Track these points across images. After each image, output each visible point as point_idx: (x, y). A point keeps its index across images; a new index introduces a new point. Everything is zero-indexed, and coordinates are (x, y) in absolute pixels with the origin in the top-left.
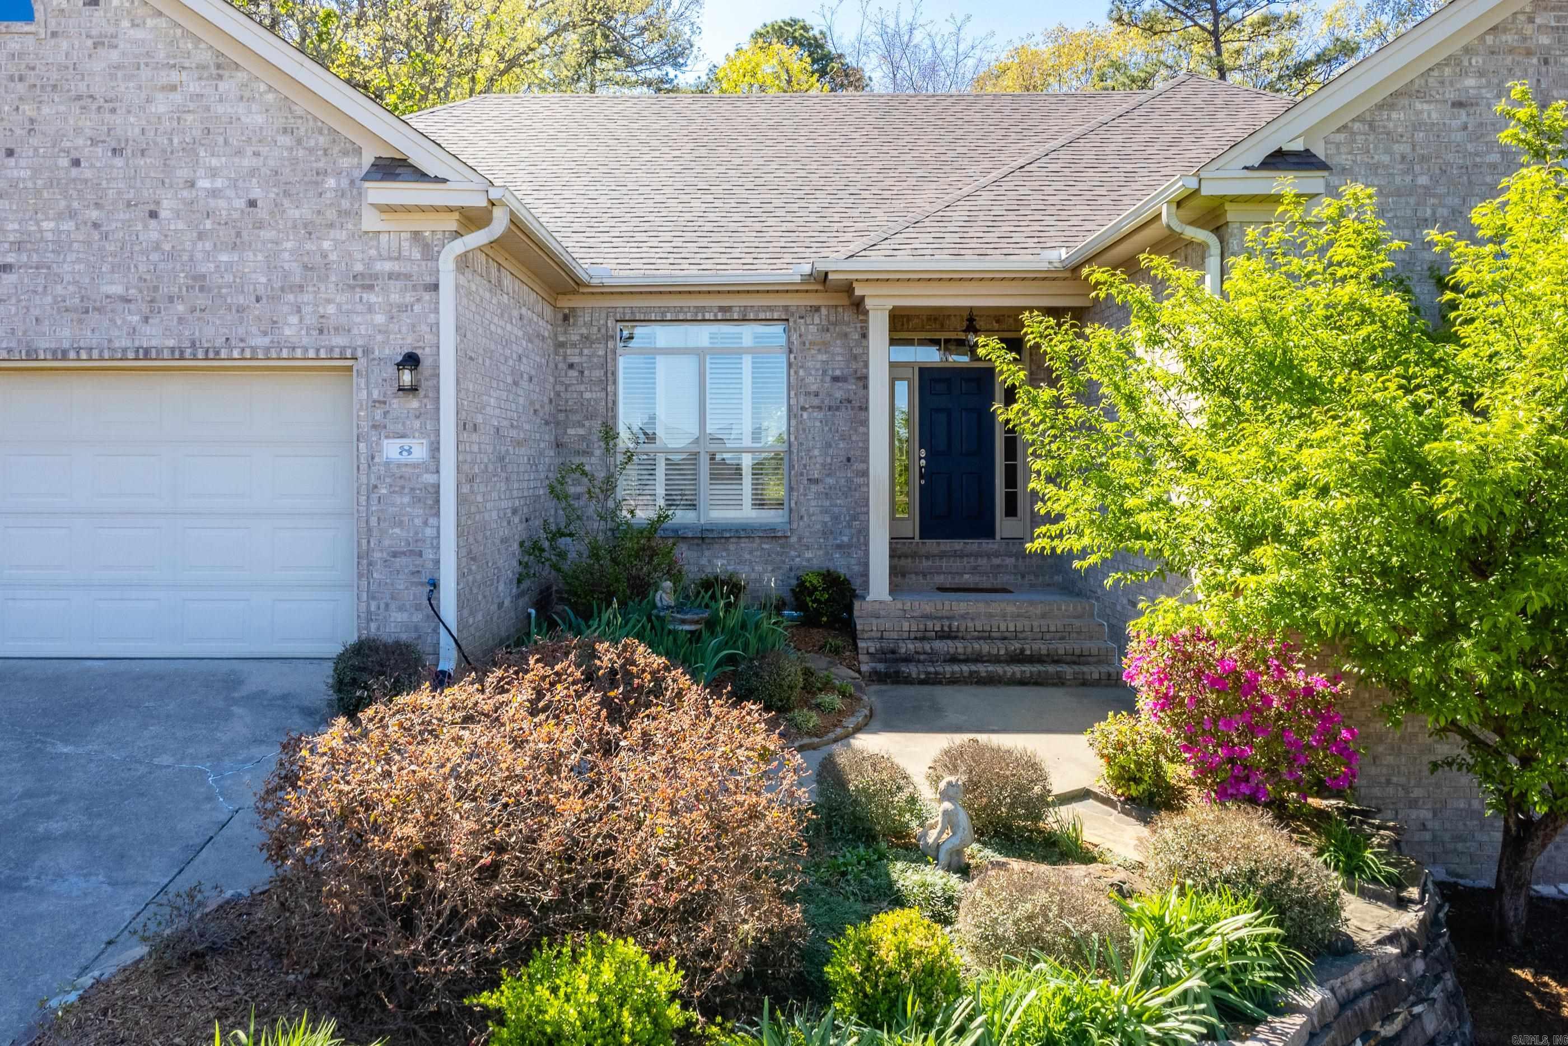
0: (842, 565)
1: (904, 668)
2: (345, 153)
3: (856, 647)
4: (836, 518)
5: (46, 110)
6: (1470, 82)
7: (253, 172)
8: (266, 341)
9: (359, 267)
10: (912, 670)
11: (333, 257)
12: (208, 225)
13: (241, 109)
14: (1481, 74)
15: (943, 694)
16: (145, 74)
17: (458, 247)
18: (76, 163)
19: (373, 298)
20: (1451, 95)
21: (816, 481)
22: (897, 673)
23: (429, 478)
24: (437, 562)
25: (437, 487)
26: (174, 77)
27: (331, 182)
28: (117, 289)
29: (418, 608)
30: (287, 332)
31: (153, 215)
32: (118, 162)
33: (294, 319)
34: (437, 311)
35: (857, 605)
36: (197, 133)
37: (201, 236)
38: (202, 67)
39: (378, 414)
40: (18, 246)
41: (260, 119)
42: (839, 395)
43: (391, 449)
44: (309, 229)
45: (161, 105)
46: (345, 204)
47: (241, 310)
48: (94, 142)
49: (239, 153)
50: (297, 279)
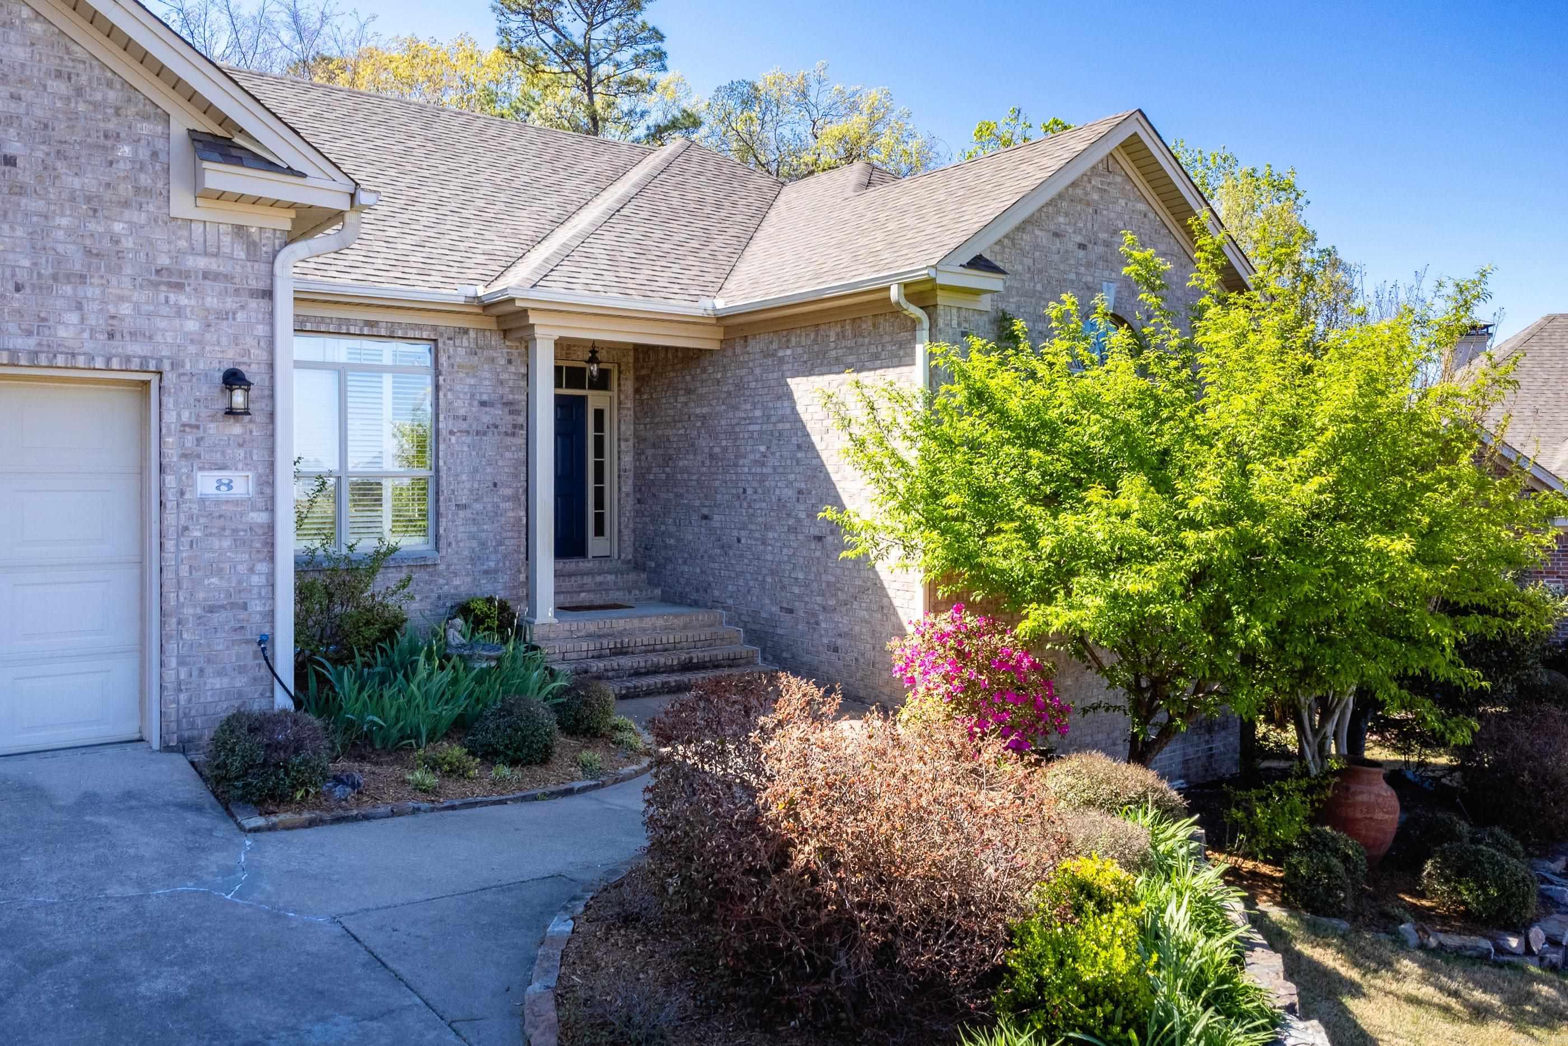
2: (146, 118)
4: (483, 544)
6: (1061, 219)
8: (31, 343)
9: (164, 261)
11: (128, 243)
14: (1067, 215)
17: (299, 251)
19: (183, 300)
20: (1052, 227)
21: (465, 507)
24: (268, 615)
25: (271, 527)
27: (125, 150)
30: (62, 333)
33: (73, 318)
34: (271, 322)
41: (21, 53)
42: (486, 419)
44: (94, 204)
46: (145, 180)
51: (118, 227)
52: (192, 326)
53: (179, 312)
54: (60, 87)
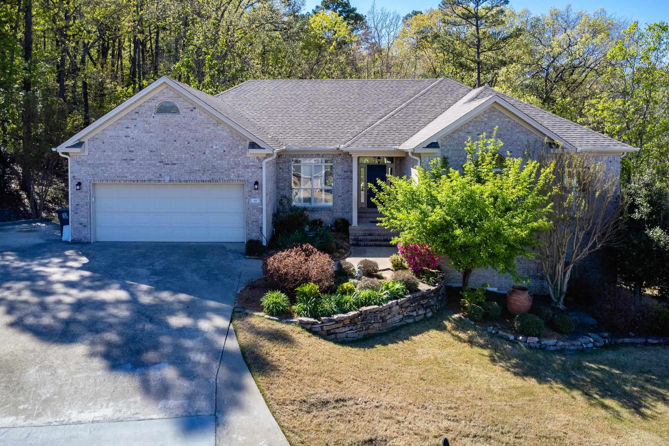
0: (346, 217)
1: (360, 243)
2: (243, 141)
3: (349, 238)
4: (345, 205)
5: (183, 132)
6: (470, 128)
7: (224, 145)
8: (227, 179)
9: (246, 164)
10: (361, 243)
11: (241, 162)
12: (216, 155)
13: (222, 132)
14: (473, 126)
15: (368, 249)
16: (203, 125)
17: (266, 160)
18: (189, 143)
19: (249, 170)
20: (466, 131)
21: (340, 196)
22: (358, 244)
23: (260, 206)
24: (262, 223)
25: (262, 209)
26: (209, 126)
27: (240, 147)
28: (197, 168)
29: (258, 232)
30: (232, 177)
31: (204, 153)
32: (197, 143)
33: (233, 174)
34: (262, 173)
35: (349, 227)
36: (213, 137)
37: (214, 158)
38: (214, 124)
39: (250, 193)
40: (177, 160)
41: (226, 134)
42: (346, 175)
43: (252, 201)
44: (236, 156)
45: (206, 131)
46: (243, 151)
47: (222, 172)
48: (192, 139)
49: (222, 141)
50: (233, 166)
51: (239, 159)
52: (250, 174)
53: (248, 172)
54: (231, 138)
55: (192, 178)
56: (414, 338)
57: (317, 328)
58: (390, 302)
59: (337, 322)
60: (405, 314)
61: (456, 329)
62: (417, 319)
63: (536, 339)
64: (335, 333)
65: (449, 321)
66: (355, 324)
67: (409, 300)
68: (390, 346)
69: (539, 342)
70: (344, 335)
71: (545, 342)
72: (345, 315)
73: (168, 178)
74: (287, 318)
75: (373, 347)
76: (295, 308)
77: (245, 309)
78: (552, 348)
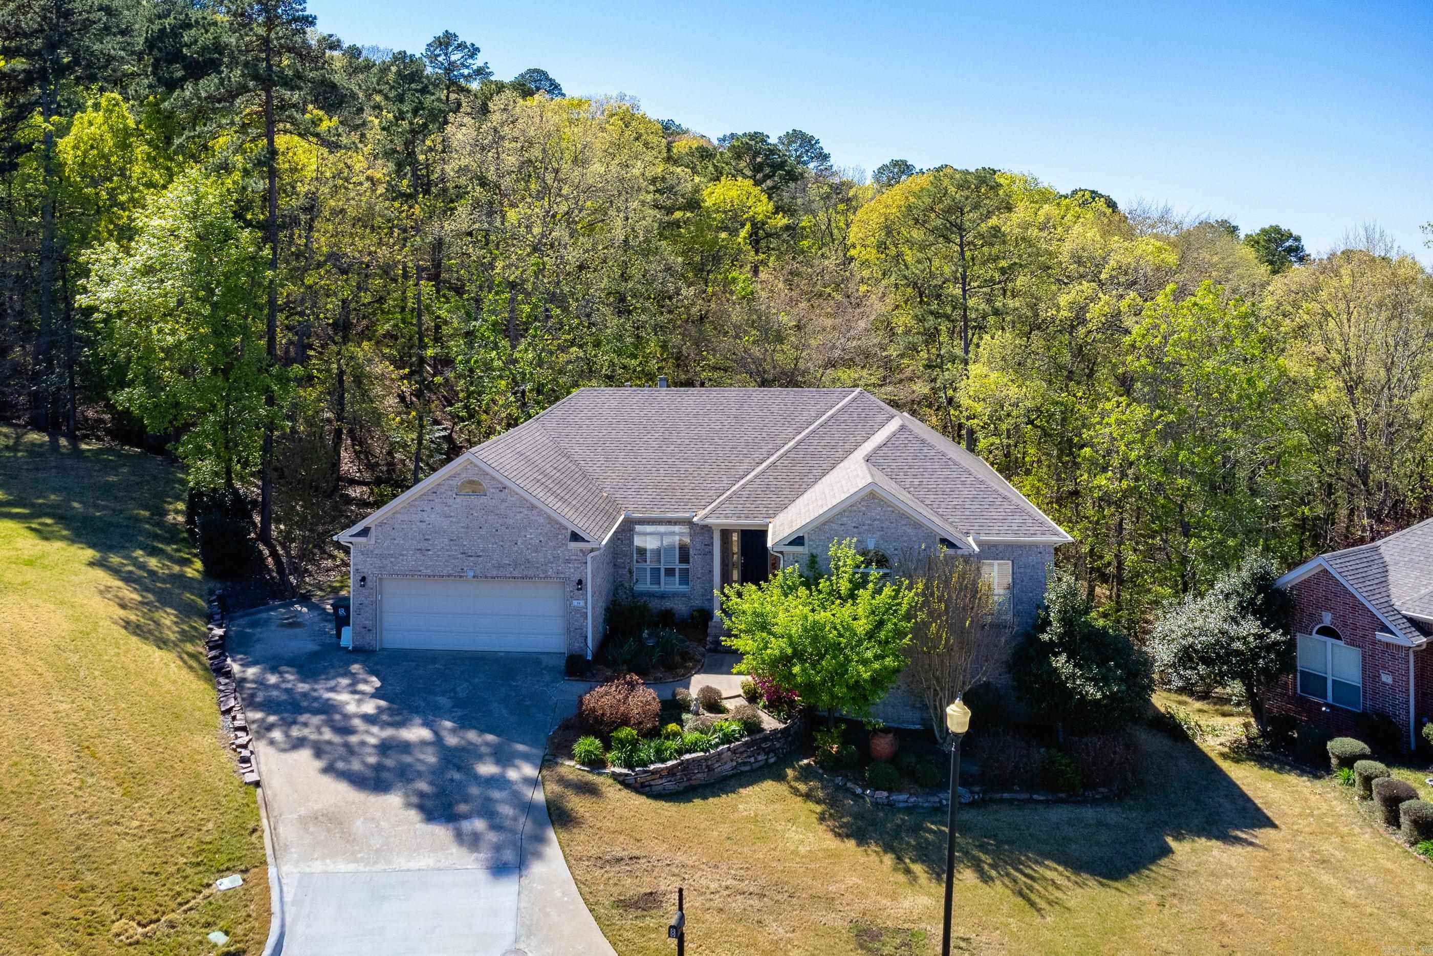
0: (706, 605)
1: (719, 648)
2: (563, 531)
3: (707, 638)
4: (706, 590)
5: (489, 517)
7: (540, 534)
8: (544, 576)
9: (567, 558)
10: (721, 648)
12: (530, 546)
13: (537, 519)
16: (514, 509)
17: (592, 554)
18: (497, 531)
21: (700, 578)
22: (717, 649)
23: (585, 611)
24: (587, 631)
25: (587, 613)
26: (521, 510)
28: (507, 562)
29: (582, 644)
30: (550, 573)
31: (516, 544)
32: (507, 531)
33: (551, 570)
34: (586, 570)
35: (710, 623)
36: (527, 524)
37: (528, 549)
38: (527, 508)
39: (572, 595)
40: (483, 551)
41: (542, 522)
42: (707, 550)
43: (575, 603)
44: (555, 548)
46: (563, 544)
47: (537, 568)
48: (501, 526)
49: (537, 529)
50: (552, 561)
51: (559, 553)
52: (572, 571)
53: (570, 568)
54: (547, 527)
55: (500, 574)
56: (741, 790)
57: (630, 780)
58: (721, 748)
59: (653, 773)
60: (740, 761)
61: (796, 779)
62: (755, 766)
63: (885, 794)
64: (650, 786)
65: (794, 768)
66: (674, 774)
67: (746, 743)
68: (711, 800)
69: (888, 797)
70: (661, 787)
71: (894, 797)
72: (663, 766)
73: (471, 574)
74: (599, 768)
75: (690, 801)
76: (610, 756)
77: (555, 756)
78: (902, 805)
